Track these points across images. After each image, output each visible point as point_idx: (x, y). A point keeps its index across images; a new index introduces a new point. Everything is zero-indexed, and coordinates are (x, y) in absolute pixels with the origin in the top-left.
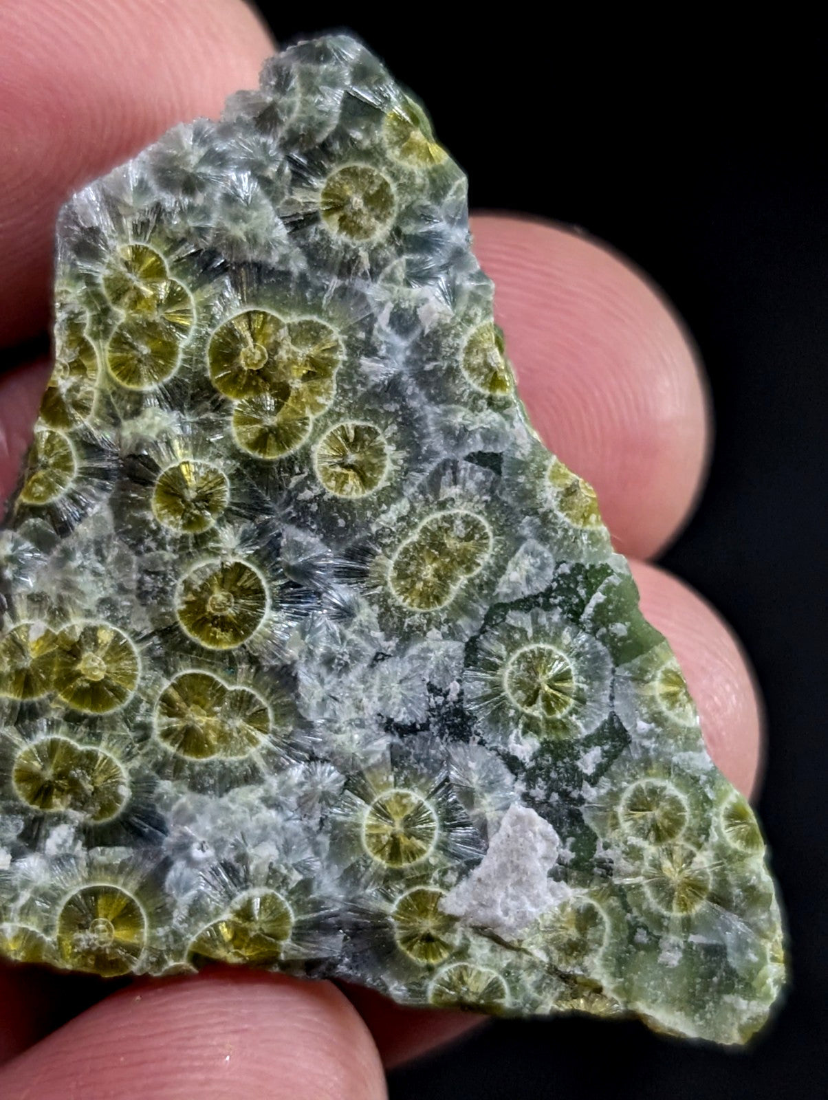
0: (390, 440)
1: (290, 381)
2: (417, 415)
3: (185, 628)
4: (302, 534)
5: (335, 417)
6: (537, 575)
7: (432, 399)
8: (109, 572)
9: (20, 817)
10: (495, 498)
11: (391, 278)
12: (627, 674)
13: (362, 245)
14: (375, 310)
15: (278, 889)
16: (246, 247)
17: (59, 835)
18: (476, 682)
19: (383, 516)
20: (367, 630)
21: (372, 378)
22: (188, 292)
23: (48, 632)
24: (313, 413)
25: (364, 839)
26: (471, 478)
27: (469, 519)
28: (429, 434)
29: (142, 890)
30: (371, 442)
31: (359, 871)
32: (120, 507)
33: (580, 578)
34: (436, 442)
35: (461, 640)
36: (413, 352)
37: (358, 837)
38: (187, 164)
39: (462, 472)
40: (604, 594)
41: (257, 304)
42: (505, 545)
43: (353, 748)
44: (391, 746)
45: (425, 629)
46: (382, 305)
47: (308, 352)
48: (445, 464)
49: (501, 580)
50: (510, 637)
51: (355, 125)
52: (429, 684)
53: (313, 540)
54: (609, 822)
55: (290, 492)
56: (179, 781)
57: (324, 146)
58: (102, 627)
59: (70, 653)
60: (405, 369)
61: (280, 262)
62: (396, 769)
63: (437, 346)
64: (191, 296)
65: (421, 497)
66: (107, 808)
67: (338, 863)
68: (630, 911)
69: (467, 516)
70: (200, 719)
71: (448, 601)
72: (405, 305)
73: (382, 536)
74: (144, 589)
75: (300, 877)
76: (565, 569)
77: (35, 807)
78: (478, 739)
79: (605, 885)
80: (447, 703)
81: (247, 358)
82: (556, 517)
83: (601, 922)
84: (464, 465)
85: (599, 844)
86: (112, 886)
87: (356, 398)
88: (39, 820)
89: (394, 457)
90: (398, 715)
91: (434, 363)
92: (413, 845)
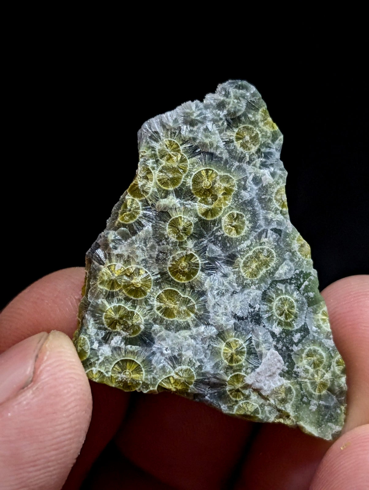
0: (247, 220)
1: (218, 194)
2: (257, 212)
3: (170, 274)
4: (215, 247)
5: (231, 209)
6: (289, 272)
7: (263, 208)
8: (147, 250)
9: (103, 331)
10: (278, 244)
11: (254, 165)
12: (311, 310)
13: (247, 152)
14: (248, 175)
15: (192, 367)
16: (209, 147)
17: (116, 339)
18: (264, 306)
19: (242, 245)
20: (232, 283)
21: (245, 197)
22: (187, 158)
23: (122, 268)
24: (224, 206)
25: (222, 354)
26: (272, 236)
27: (269, 250)
28: (260, 220)
29: (143, 362)
30: (241, 219)
31: (219, 364)
32: (155, 228)
33: (302, 275)
34: (262, 222)
35: (261, 291)
36: (259, 191)
37: (220, 353)
38: (193, 116)
39: (269, 234)
40: (308, 282)
41: (210, 167)
42: (279, 261)
43: (222, 322)
44: (235, 324)
45: (250, 285)
46: (250, 173)
47: (225, 186)
48: (263, 231)
49: (277, 272)
50: (277, 292)
51: (250, 112)
52: (249, 304)
53: (218, 249)
54: (300, 359)
55: (213, 231)
56: (161, 326)
57: (239, 117)
58: (141, 269)
59: (129, 276)
60: (255, 196)
61: (219, 154)
62: (235, 331)
63: (267, 189)
64: (188, 160)
65: (255, 240)
66: (135, 332)
67: (212, 361)
68: (302, 390)
69: (268, 249)
70: (171, 305)
71: (259, 277)
72: (258, 175)
73: (241, 251)
74: (159, 257)
75: (199, 364)
76: (298, 272)
77: (109, 328)
78: (263, 325)
79: (296, 380)
80: (255, 311)
81: (205, 184)
82: (297, 254)
83: (293, 393)
84: (270, 232)
85: (296, 366)
86: (133, 359)
87: (238, 203)
88: (110, 333)
89: (248, 225)
90: (238, 313)
91: (265, 196)
92: (238, 358)
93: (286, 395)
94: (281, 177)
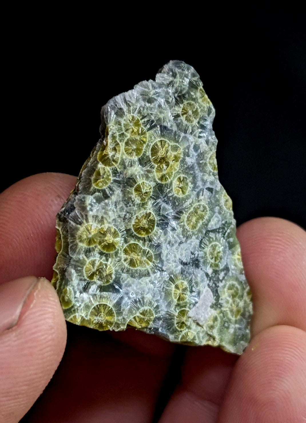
0: (190, 181)
1: (170, 161)
2: (197, 175)
3: (133, 230)
4: (167, 206)
5: (179, 173)
6: (217, 223)
7: (201, 171)
8: (117, 211)
9: (83, 282)
10: (211, 201)
12: (230, 252)
13: (190, 125)
14: (190, 144)
15: (151, 307)
16: (162, 121)
17: (93, 288)
18: (201, 252)
19: (186, 203)
20: (179, 235)
21: (188, 163)
22: (146, 131)
23: (97, 227)
24: (174, 171)
25: (173, 294)
26: (206, 194)
28: (198, 181)
29: (115, 306)
30: (186, 181)
31: (171, 303)
32: (124, 192)
33: (226, 225)
34: (200, 183)
35: (199, 240)
36: (198, 157)
37: (171, 294)
38: (150, 94)
39: (205, 192)
40: (230, 230)
41: (164, 138)
42: (211, 214)
43: (173, 268)
44: (181, 268)
45: (192, 236)
46: (192, 142)
47: (174, 154)
48: (201, 190)
49: (210, 224)
50: (210, 240)
51: (192, 91)
52: (191, 251)
53: (169, 208)
54: (223, 293)
55: (166, 193)
56: (128, 274)
57: (184, 96)
58: (112, 227)
59: (102, 234)
60: (195, 162)
61: (171, 127)
62: (182, 275)
63: (204, 155)
64: (147, 133)
65: (195, 198)
66: (108, 281)
67: (166, 301)
68: (224, 317)
69: (204, 205)
70: (134, 256)
71: (197, 228)
72: (197, 143)
73: (185, 208)
74: (126, 217)
75: (156, 304)
76: (223, 222)
77: (88, 279)
78: (200, 268)
79: (220, 310)
80: (195, 257)
81: (160, 153)
82: (223, 207)
83: (218, 320)
84: (205, 190)
85: (220, 299)
86: (106, 303)
87: (184, 168)
88: (89, 283)
89: (190, 186)
90: (183, 260)
91: (202, 161)
92: (183, 297)
93: (214, 322)
94: (213, 144)
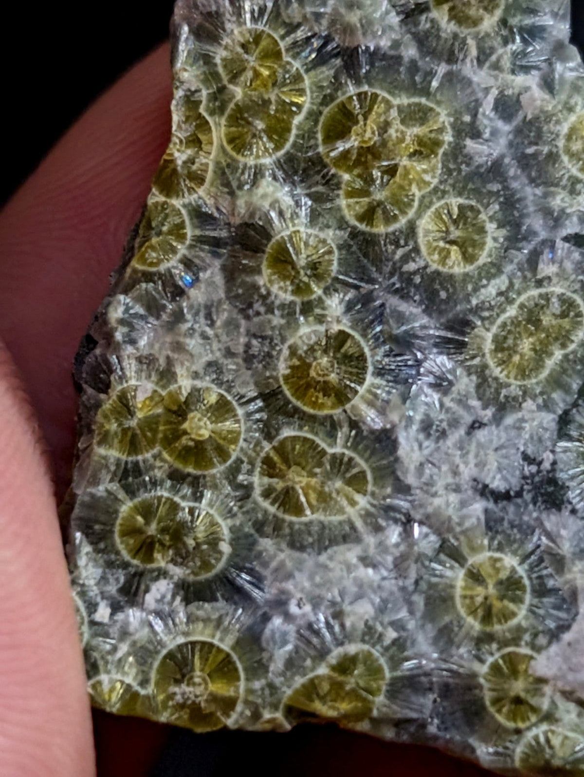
0: (491, 219)
1: (398, 159)
2: (518, 196)
3: (288, 393)
4: (404, 305)
5: (439, 194)
7: (532, 181)
8: (217, 336)
9: (120, 571)
11: (496, 67)
13: (469, 34)
14: (480, 95)
15: (373, 646)
16: (358, 31)
17: (158, 590)
18: (568, 454)
19: (483, 291)
20: (464, 399)
21: (477, 158)
22: (302, 71)
23: (155, 391)
24: (419, 190)
25: (458, 601)
26: (568, 258)
27: (565, 297)
28: (528, 214)
29: (238, 645)
30: (473, 219)
31: (452, 631)
32: (231, 274)
34: (536, 223)
35: (554, 412)
36: (516, 136)
37: (452, 598)
39: (560, 251)
41: (369, 85)
43: (449, 512)
44: (486, 511)
45: (520, 399)
47: (415, 132)
48: (543, 244)
52: (523, 453)
53: (414, 310)
55: (394, 263)
56: (279, 539)
58: (207, 389)
59: (174, 412)
61: (392, 47)
62: (490, 534)
63: (540, 128)
64: (306, 77)
65: (519, 274)
66: (206, 566)
67: (432, 622)
69: (563, 294)
70: (299, 480)
71: (542, 375)
72: (509, 92)
73: (482, 309)
74: (251, 352)
75: (395, 635)
77: (135, 562)
78: (570, 507)
80: (540, 471)
84: (562, 247)
86: (209, 640)
87: (460, 177)
88: (140, 575)
89: (495, 235)
90: (492, 482)
91: (535, 148)
92: (507, 608)
